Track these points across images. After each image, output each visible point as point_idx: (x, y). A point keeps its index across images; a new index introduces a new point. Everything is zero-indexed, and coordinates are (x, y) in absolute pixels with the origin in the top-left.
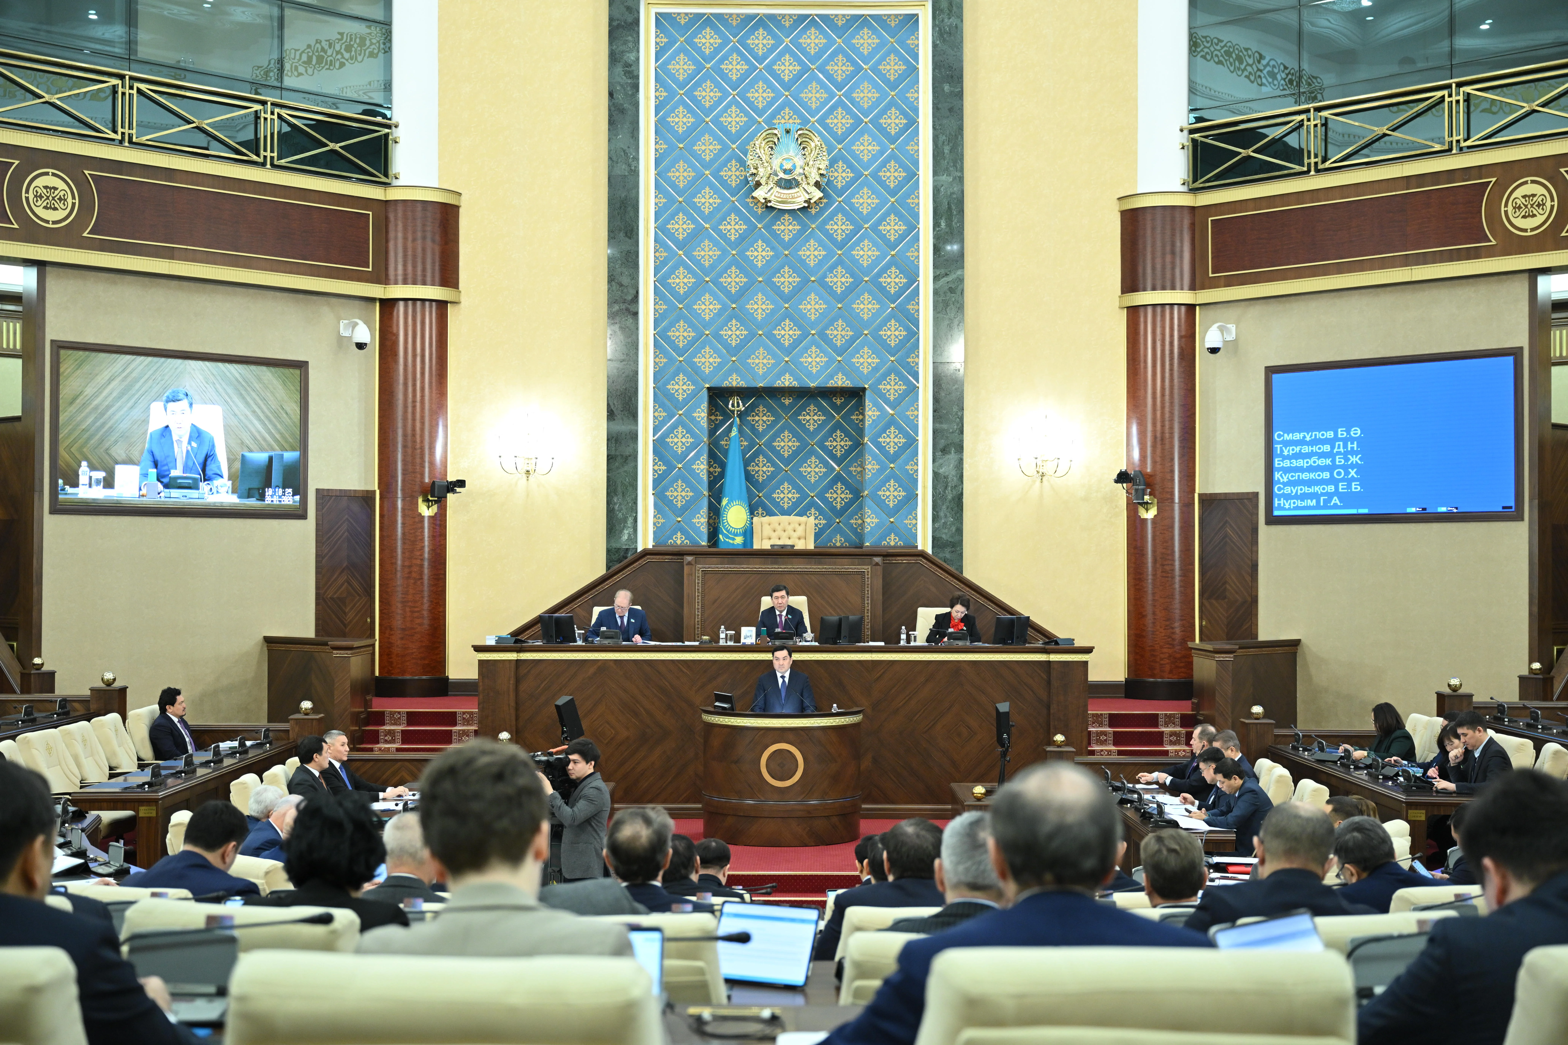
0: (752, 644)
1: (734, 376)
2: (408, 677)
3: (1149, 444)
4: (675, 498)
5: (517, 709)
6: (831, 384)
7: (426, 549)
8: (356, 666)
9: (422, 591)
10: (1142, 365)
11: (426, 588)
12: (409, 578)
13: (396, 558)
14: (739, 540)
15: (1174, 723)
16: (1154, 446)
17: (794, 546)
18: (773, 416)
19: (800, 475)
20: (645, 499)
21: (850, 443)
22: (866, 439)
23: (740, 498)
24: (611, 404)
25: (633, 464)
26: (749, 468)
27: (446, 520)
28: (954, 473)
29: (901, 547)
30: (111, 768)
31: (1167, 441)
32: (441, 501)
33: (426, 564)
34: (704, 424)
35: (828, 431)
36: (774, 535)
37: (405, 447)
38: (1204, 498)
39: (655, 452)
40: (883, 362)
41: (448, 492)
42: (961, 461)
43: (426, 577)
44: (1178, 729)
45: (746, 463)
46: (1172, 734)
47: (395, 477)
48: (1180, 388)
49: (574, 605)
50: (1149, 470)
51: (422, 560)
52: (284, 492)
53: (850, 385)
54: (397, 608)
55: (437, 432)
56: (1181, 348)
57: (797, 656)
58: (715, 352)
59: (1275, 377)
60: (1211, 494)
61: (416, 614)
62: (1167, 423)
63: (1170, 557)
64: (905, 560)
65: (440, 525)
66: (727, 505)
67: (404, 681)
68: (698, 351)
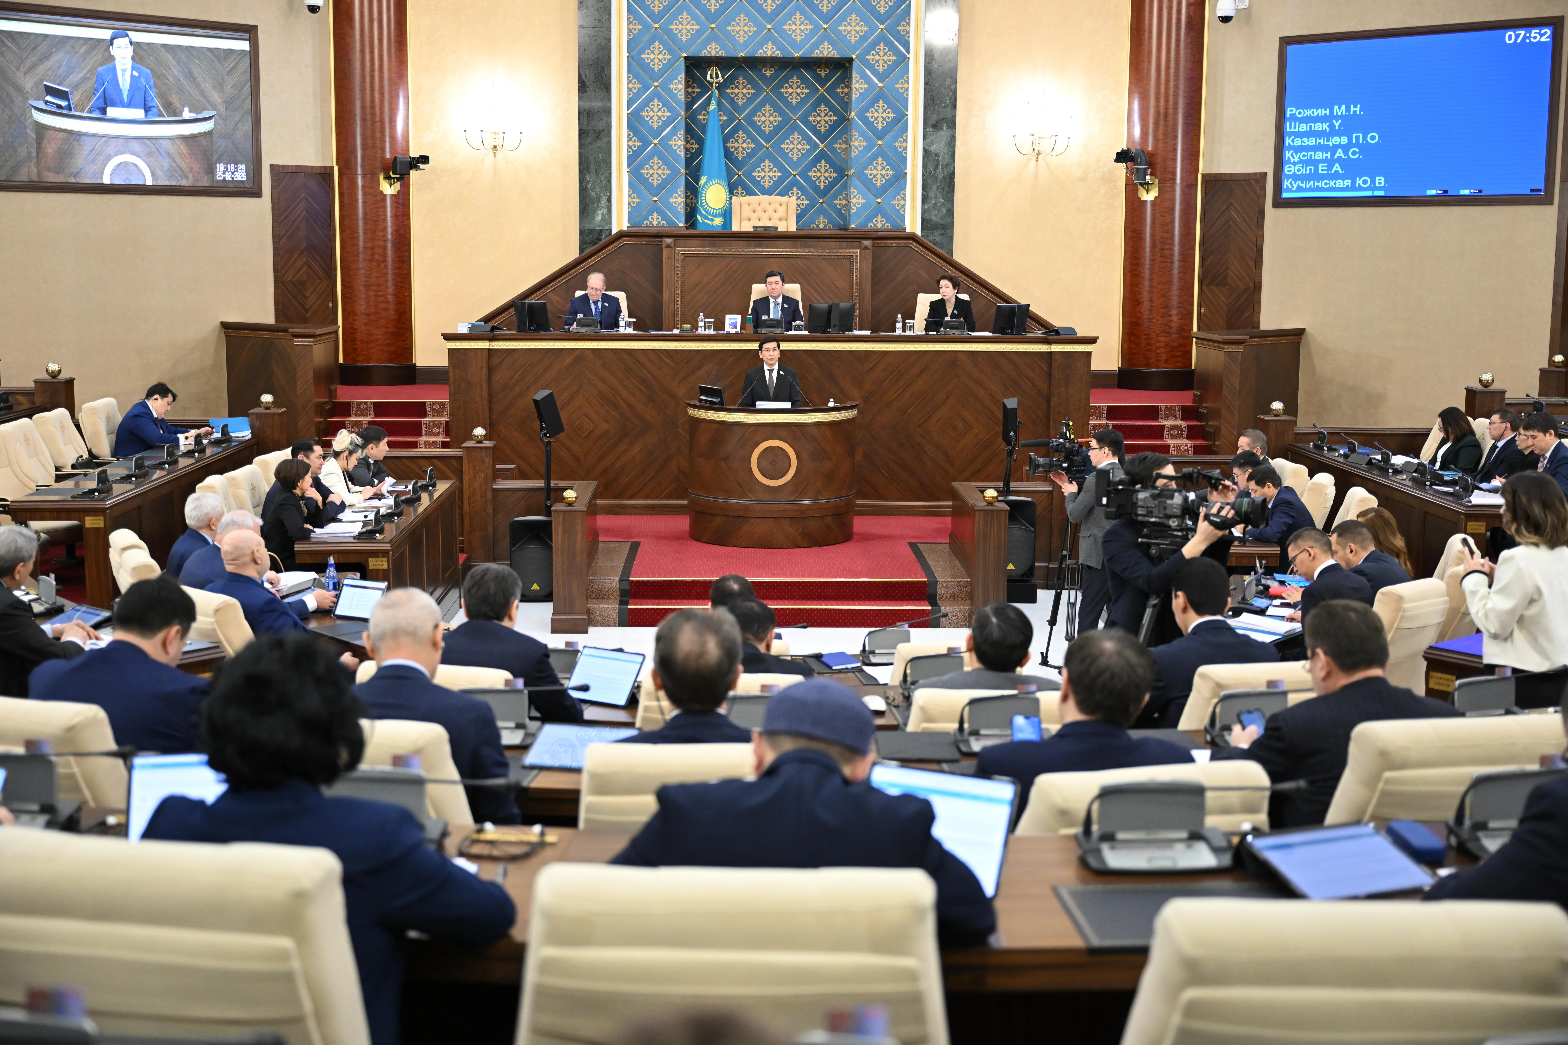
0: (737, 333)
1: (714, 45)
2: (373, 365)
3: (1151, 120)
4: (651, 176)
5: (490, 401)
6: (816, 54)
7: (389, 230)
8: (319, 353)
9: (386, 274)
10: (1147, 34)
11: (390, 271)
12: (371, 260)
13: (357, 238)
14: (718, 221)
15: (1174, 416)
16: (1156, 123)
17: (777, 228)
18: (753, 88)
19: (782, 152)
20: (620, 176)
21: (835, 118)
22: (853, 113)
23: (719, 177)
24: (583, 74)
25: (605, 140)
26: (728, 145)
27: (409, 199)
28: (946, 150)
29: (888, 229)
30: (57, 469)
31: (1170, 118)
32: (403, 179)
33: (389, 245)
34: (681, 96)
35: (812, 105)
36: (753, 216)
37: (363, 120)
38: (1208, 178)
39: (630, 126)
40: (872, 30)
41: (411, 168)
42: (953, 138)
43: (390, 259)
44: (1179, 422)
45: (726, 139)
46: (1174, 427)
47: (354, 152)
48: (1186, 60)
49: (547, 290)
50: (1150, 149)
51: (385, 241)
52: (237, 168)
53: (837, 56)
54: (361, 293)
55: (397, 103)
56: (1189, 17)
57: (785, 346)
58: (693, 19)
59: (1290, 48)
60: (1215, 175)
61: (381, 299)
62: (1171, 98)
63: (1169, 241)
64: (895, 243)
65: (403, 204)
66: (705, 183)
67: (370, 369)
68: (675, 17)
